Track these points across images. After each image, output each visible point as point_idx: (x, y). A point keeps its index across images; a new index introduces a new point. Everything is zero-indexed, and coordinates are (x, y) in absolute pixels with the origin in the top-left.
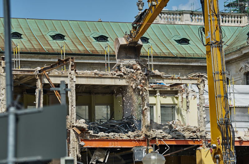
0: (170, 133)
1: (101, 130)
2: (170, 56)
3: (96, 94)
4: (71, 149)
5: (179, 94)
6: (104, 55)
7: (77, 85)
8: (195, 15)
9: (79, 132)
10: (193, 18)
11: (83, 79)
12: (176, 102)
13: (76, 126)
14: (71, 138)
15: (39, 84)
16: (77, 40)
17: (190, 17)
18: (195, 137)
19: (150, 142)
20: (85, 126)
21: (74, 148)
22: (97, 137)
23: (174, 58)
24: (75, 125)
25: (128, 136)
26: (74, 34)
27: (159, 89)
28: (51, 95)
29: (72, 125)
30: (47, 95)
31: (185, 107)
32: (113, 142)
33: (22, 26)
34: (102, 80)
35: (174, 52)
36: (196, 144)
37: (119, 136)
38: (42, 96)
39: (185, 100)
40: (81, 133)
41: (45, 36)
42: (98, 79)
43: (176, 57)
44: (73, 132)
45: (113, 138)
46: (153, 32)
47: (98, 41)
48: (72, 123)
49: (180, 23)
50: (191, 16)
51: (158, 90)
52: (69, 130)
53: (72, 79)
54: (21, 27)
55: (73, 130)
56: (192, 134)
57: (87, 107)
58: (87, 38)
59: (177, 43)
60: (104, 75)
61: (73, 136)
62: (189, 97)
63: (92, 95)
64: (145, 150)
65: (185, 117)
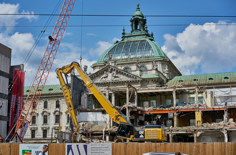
12: (203, 96)
18: (195, 108)
32: (162, 111)
36: (195, 111)
60: (158, 88)
64: (172, 114)
65: (205, 101)
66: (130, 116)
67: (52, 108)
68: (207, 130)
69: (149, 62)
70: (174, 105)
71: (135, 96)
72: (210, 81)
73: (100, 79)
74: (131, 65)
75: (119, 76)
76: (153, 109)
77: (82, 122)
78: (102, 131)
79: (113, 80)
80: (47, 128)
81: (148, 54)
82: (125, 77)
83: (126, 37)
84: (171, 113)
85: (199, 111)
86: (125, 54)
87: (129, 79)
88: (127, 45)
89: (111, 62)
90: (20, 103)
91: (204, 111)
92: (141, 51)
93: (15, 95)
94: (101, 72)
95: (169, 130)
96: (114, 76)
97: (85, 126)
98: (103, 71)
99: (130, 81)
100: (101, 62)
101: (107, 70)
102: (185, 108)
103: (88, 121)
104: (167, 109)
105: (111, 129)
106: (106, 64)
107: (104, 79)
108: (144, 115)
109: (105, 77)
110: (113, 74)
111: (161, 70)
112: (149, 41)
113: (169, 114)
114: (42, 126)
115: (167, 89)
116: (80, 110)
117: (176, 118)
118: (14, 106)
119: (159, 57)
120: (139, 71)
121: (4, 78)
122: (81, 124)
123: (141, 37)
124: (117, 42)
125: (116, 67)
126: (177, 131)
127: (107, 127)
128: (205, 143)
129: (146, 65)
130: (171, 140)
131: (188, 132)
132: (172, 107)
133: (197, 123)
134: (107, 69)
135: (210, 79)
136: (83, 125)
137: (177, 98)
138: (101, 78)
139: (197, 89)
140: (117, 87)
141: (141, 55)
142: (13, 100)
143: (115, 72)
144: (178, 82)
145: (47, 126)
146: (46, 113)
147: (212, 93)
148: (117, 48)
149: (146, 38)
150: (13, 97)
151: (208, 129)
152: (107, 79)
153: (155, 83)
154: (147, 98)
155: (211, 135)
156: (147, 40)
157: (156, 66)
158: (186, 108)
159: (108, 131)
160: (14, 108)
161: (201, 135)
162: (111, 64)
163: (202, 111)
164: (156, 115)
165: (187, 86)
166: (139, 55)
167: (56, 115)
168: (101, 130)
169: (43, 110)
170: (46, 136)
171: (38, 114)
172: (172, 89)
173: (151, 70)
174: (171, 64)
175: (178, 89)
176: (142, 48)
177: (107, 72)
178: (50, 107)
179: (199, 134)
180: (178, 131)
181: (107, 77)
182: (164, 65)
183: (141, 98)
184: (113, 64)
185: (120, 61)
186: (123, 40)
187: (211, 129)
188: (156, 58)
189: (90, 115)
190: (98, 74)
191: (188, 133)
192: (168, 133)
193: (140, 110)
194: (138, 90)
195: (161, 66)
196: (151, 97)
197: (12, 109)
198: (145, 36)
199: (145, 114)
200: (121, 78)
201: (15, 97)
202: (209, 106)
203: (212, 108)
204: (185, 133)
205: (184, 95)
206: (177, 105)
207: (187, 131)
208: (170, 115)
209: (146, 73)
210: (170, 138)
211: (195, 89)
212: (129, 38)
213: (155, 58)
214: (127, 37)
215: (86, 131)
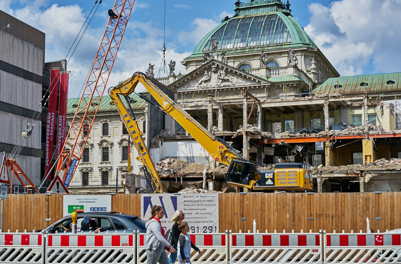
12: (376, 112)
18: (362, 133)
32: (305, 139)
34: (298, 102)
36: (361, 138)
37: (309, 135)
39: (380, 110)
42: (295, 102)
60: (298, 99)
64: (322, 143)
65: (381, 121)
66: (249, 148)
67: (117, 135)
68: (383, 171)
69: (281, 53)
70: (326, 128)
71: (258, 114)
72: (390, 87)
73: (197, 85)
74: (251, 59)
75: (230, 78)
76: (290, 136)
77: (167, 158)
78: (201, 174)
79: (219, 86)
80: (109, 168)
81: (282, 40)
82: (240, 80)
83: (242, 9)
84: (320, 142)
85: (368, 138)
86: (240, 40)
87: (248, 84)
88: (243, 24)
89: (216, 54)
90: (61, 126)
91: (377, 138)
92: (269, 34)
93: (53, 113)
94: (199, 73)
95: (316, 171)
96: (221, 79)
97: (172, 165)
98: (203, 70)
99: (249, 87)
100: (199, 55)
101: (209, 69)
102: (345, 133)
103: (178, 156)
104: (313, 135)
105: (217, 169)
106: (208, 58)
107: (204, 85)
108: (274, 146)
109: (205, 81)
110: (220, 75)
111: (304, 67)
112: (282, 17)
113: (317, 143)
114: (100, 166)
115: (314, 101)
116: (164, 137)
117: (328, 152)
118: (52, 131)
119: (300, 45)
120: (265, 70)
121: (35, 84)
122: (166, 161)
123: (269, 10)
124: (227, 18)
125: (226, 63)
126: (330, 173)
127: (210, 166)
128: (378, 194)
129: (277, 59)
130: (319, 187)
131: (350, 175)
132: (322, 132)
133: (366, 159)
134: (210, 66)
135: (388, 82)
136: (170, 163)
137: (331, 116)
138: (200, 82)
139: (366, 99)
140: (227, 98)
141: (268, 41)
142: (51, 122)
143: (223, 72)
144: (333, 89)
145: (108, 165)
146: (106, 143)
147: (392, 107)
148: (227, 29)
149: (277, 11)
150: (50, 116)
151: (384, 169)
152: (210, 85)
153: (293, 91)
154: (278, 116)
155: (389, 180)
156: (280, 14)
157: (295, 60)
158: (347, 133)
159: (212, 173)
160: (51, 134)
161: (372, 180)
162: (216, 58)
163: (374, 139)
164: (293, 145)
165: (349, 94)
166: (265, 42)
167: (123, 147)
168: (200, 172)
169: (102, 137)
170: (108, 182)
171: (92, 145)
172: (322, 101)
173: (286, 68)
174: (321, 57)
175: (333, 100)
176: (270, 30)
177: (210, 73)
178: (112, 133)
179: (368, 177)
180: (332, 172)
181: (209, 80)
182: (309, 58)
183: (268, 117)
184: (220, 57)
185: (232, 52)
186: (237, 15)
187: (389, 170)
188: (295, 46)
189: (180, 147)
190: (194, 75)
191: (349, 177)
192: (315, 176)
193: (266, 137)
194: (263, 103)
195: (303, 61)
196: (285, 115)
197: (50, 136)
198: (275, 7)
199: (275, 144)
200: (234, 82)
201: (53, 117)
202: (387, 129)
203: (392, 133)
204: (344, 177)
205: (343, 111)
206: (330, 128)
207: (347, 174)
208: (319, 145)
209: (277, 72)
210: (319, 185)
211: (362, 100)
212: (247, 11)
213: (292, 46)
214: (244, 9)
215: (175, 173)
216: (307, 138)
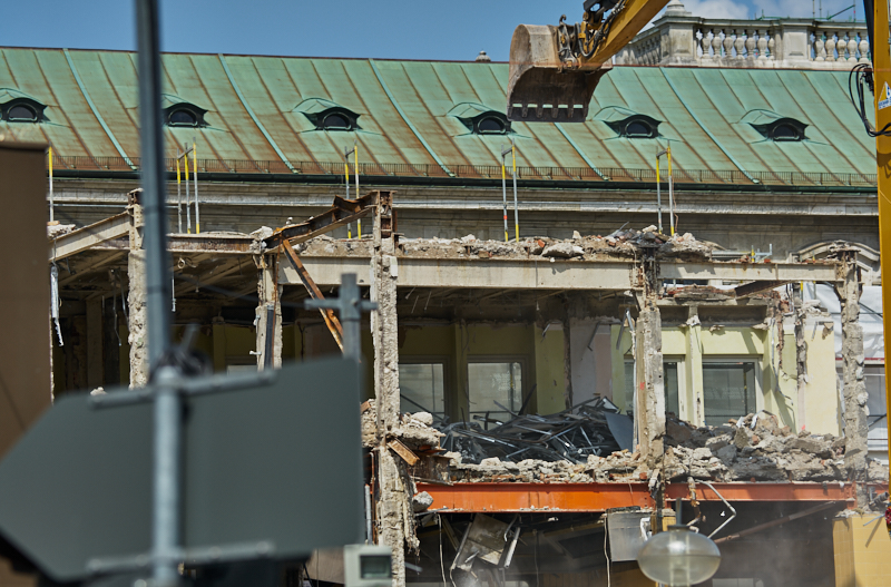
0: (738, 459)
1: (491, 451)
2: (736, 182)
3: (470, 320)
4: (383, 520)
5: (768, 320)
6: (498, 183)
7: (401, 291)
8: (827, 34)
9: (411, 459)
10: (820, 44)
11: (423, 267)
12: (760, 348)
13: (400, 438)
14: (383, 480)
15: (267, 288)
16: (403, 129)
17: (809, 42)
18: (830, 472)
19: (664, 492)
20: (432, 435)
21: (393, 514)
22: (476, 474)
23: (751, 190)
24: (397, 431)
25: (586, 472)
26: (389, 108)
27: (698, 303)
28: (309, 325)
29: (387, 432)
30: (296, 327)
31: (791, 367)
32: (533, 494)
33: (205, 83)
34: (493, 269)
35: (752, 169)
36: (831, 499)
37: (555, 470)
38: (278, 330)
39: (790, 342)
40: (418, 462)
41: (287, 116)
42: (477, 268)
43: (759, 188)
44: (391, 458)
45: (531, 479)
46: (674, 99)
47: (476, 131)
48: (386, 425)
49: (770, 63)
50: (812, 37)
51: (692, 306)
52: (378, 452)
53: (386, 269)
54: (202, 85)
55: (390, 450)
56: (816, 464)
57: (439, 367)
58: (437, 123)
59: (761, 138)
60: (497, 253)
61: (388, 471)
62: (807, 330)
63: (457, 326)
65: (790, 401)
113: (612, 520)
115: (579, 272)
175: (680, 272)
216: (547, 487)
